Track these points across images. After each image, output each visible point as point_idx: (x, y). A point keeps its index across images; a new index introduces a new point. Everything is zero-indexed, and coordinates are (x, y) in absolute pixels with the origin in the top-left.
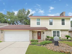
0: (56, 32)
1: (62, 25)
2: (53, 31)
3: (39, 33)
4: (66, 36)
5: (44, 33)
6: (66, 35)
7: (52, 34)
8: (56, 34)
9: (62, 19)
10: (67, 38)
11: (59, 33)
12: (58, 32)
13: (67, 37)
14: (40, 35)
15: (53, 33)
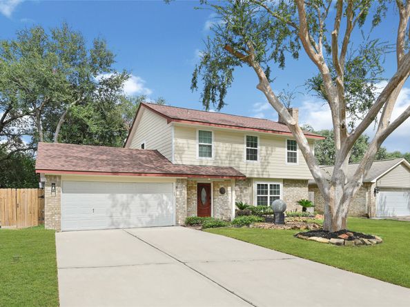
0: (269, 187)
1: (288, 161)
2: (258, 185)
3: (204, 193)
4: (300, 203)
5: (222, 191)
6: (300, 199)
7: (255, 196)
8: (269, 196)
9: (289, 142)
10: (304, 209)
11: (278, 192)
12: (275, 189)
13: (301, 207)
14: (209, 198)
15: (259, 193)
